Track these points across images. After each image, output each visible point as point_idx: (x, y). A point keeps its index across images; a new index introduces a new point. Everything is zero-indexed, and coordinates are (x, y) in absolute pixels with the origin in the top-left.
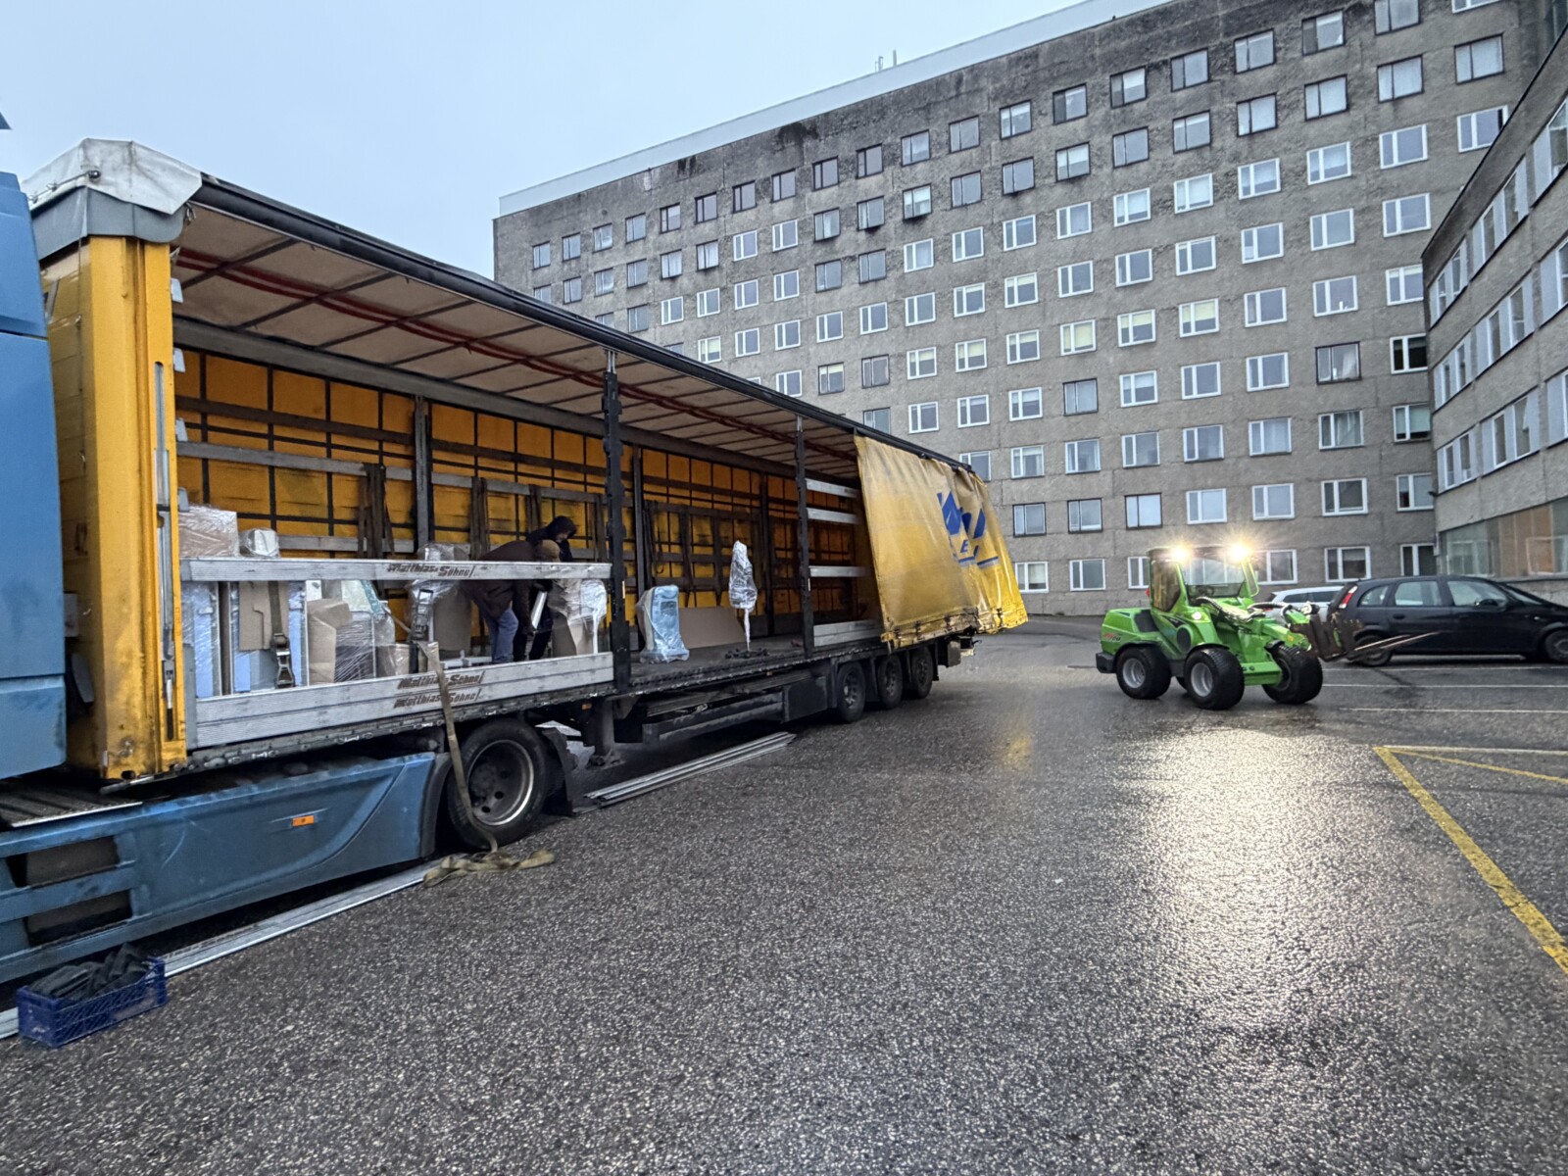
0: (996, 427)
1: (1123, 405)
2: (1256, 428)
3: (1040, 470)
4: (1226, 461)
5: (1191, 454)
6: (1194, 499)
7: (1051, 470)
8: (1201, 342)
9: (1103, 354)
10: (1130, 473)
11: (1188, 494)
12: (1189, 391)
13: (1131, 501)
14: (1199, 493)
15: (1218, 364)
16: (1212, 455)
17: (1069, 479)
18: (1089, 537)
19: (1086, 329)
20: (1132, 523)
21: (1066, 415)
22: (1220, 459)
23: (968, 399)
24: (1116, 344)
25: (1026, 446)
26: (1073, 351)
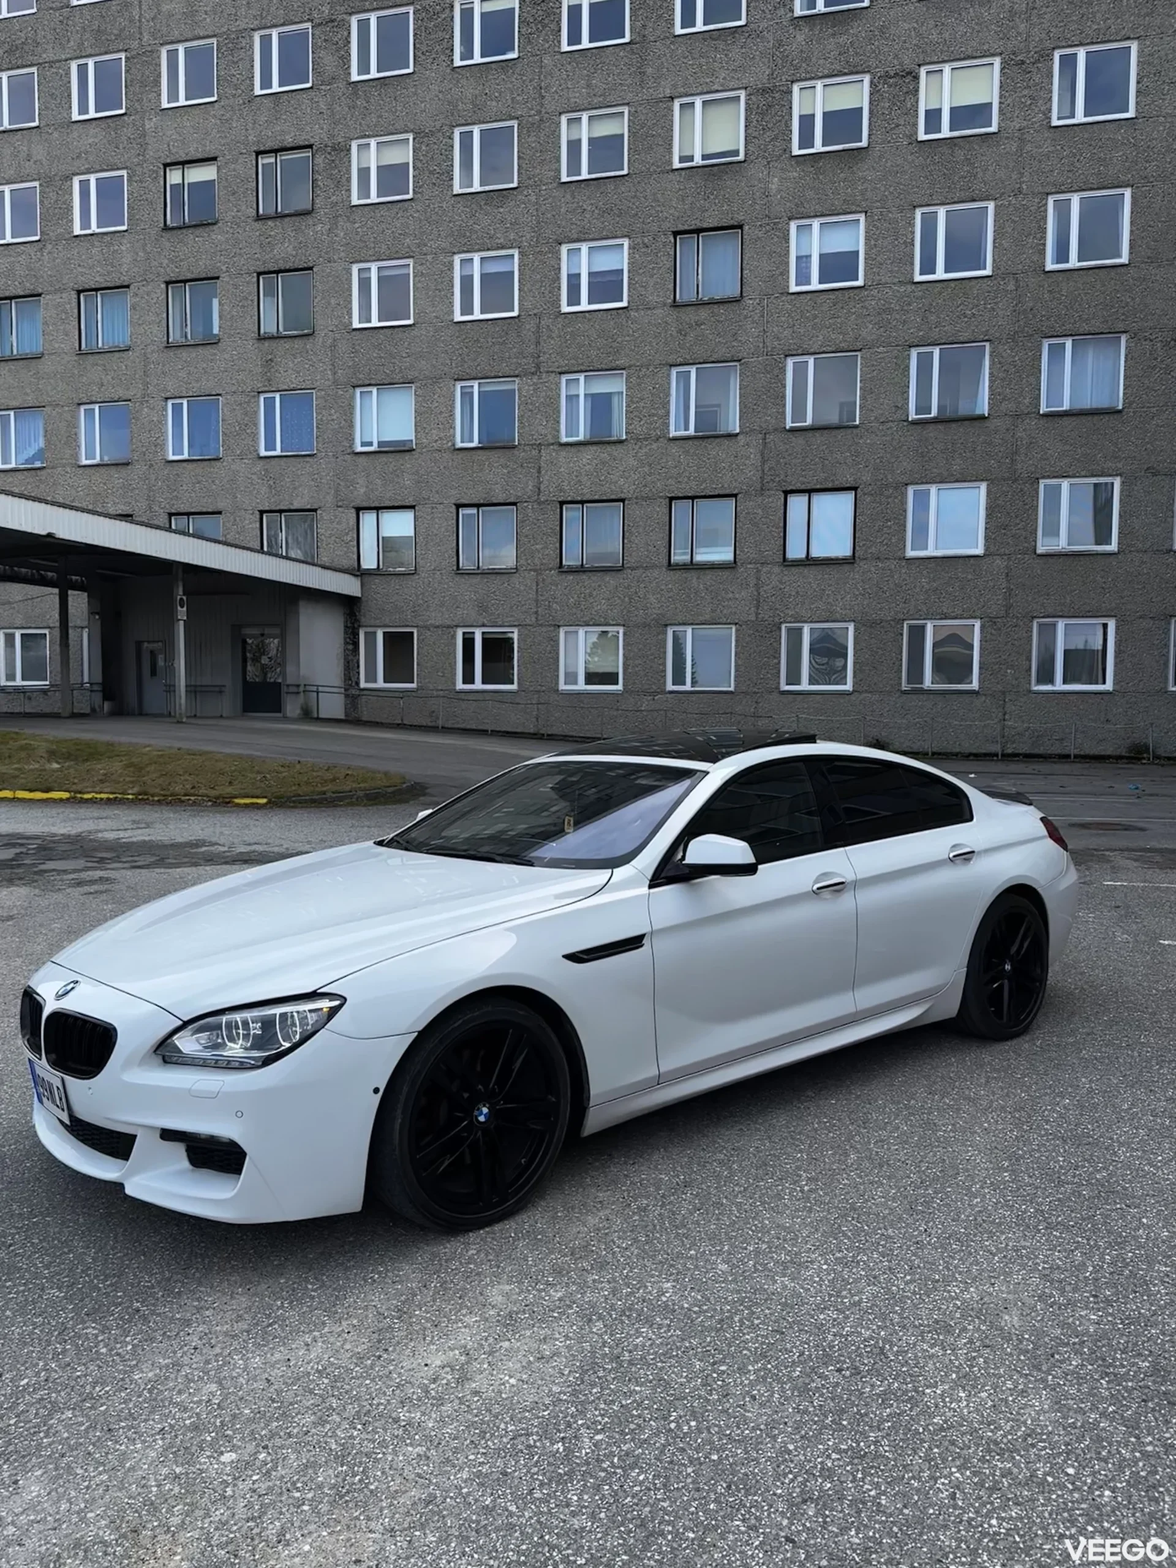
0: (530, 326)
1: (794, 288)
2: (1057, 352)
3: (620, 428)
4: (991, 424)
5: (923, 406)
6: (922, 501)
7: (639, 429)
8: (960, 154)
9: (756, 171)
10: (799, 441)
11: (911, 490)
12: (928, 266)
13: (797, 505)
14: (933, 489)
15: (991, 206)
16: (963, 410)
17: (674, 449)
18: (709, 577)
19: (725, 111)
20: (796, 550)
21: (675, 305)
22: (982, 418)
23: (476, 258)
24: (788, 149)
25: (591, 369)
26: (698, 160)
